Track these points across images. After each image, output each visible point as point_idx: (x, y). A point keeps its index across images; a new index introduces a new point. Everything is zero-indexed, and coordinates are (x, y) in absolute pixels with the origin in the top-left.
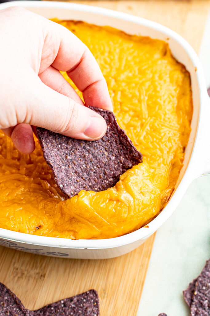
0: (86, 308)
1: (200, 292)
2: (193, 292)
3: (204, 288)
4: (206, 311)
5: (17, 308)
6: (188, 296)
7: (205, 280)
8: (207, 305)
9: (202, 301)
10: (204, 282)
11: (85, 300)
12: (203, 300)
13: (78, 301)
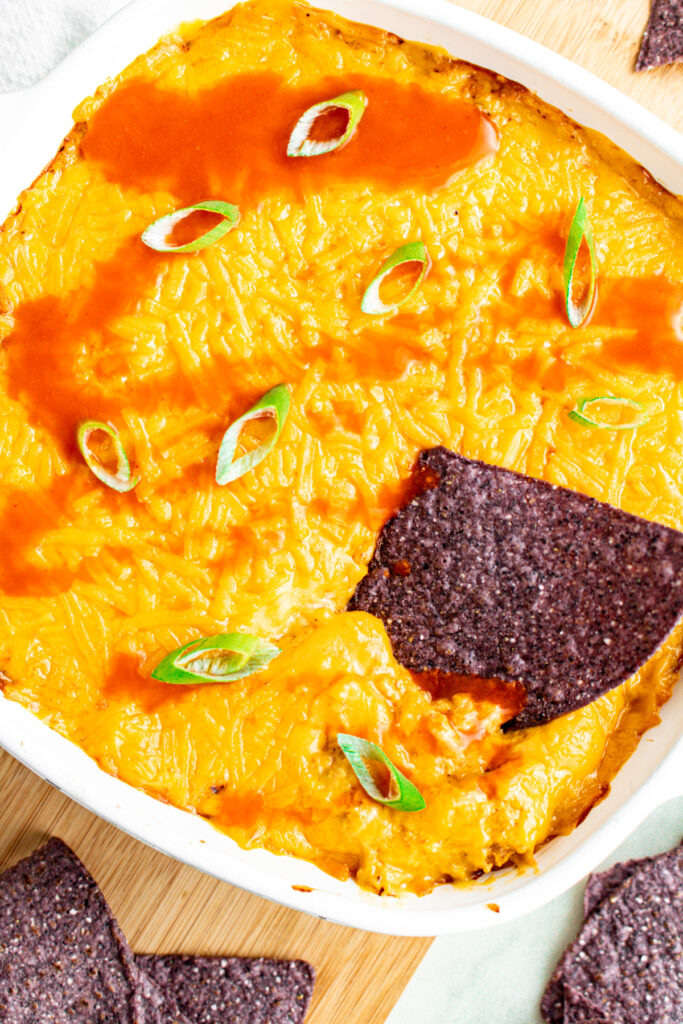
0: (276, 1001)
1: (625, 903)
2: (606, 895)
3: (640, 900)
4: (616, 950)
6: (597, 890)
7: (650, 884)
8: (625, 938)
9: (618, 923)
10: (646, 887)
11: (278, 980)
12: (623, 923)
13: (262, 974)
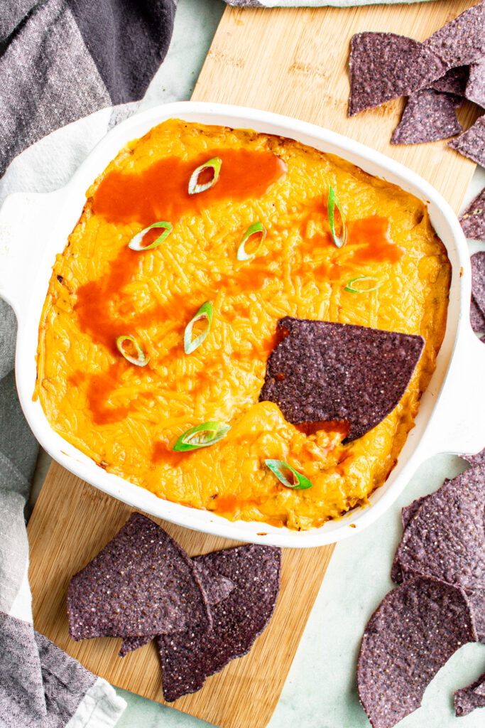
0: (265, 562)
1: (422, 518)
2: (412, 516)
3: (428, 516)
4: (421, 542)
5: (183, 561)
6: (407, 515)
7: (432, 507)
8: (425, 535)
9: (420, 529)
10: (430, 509)
11: (264, 551)
12: (422, 529)
13: (256, 551)
